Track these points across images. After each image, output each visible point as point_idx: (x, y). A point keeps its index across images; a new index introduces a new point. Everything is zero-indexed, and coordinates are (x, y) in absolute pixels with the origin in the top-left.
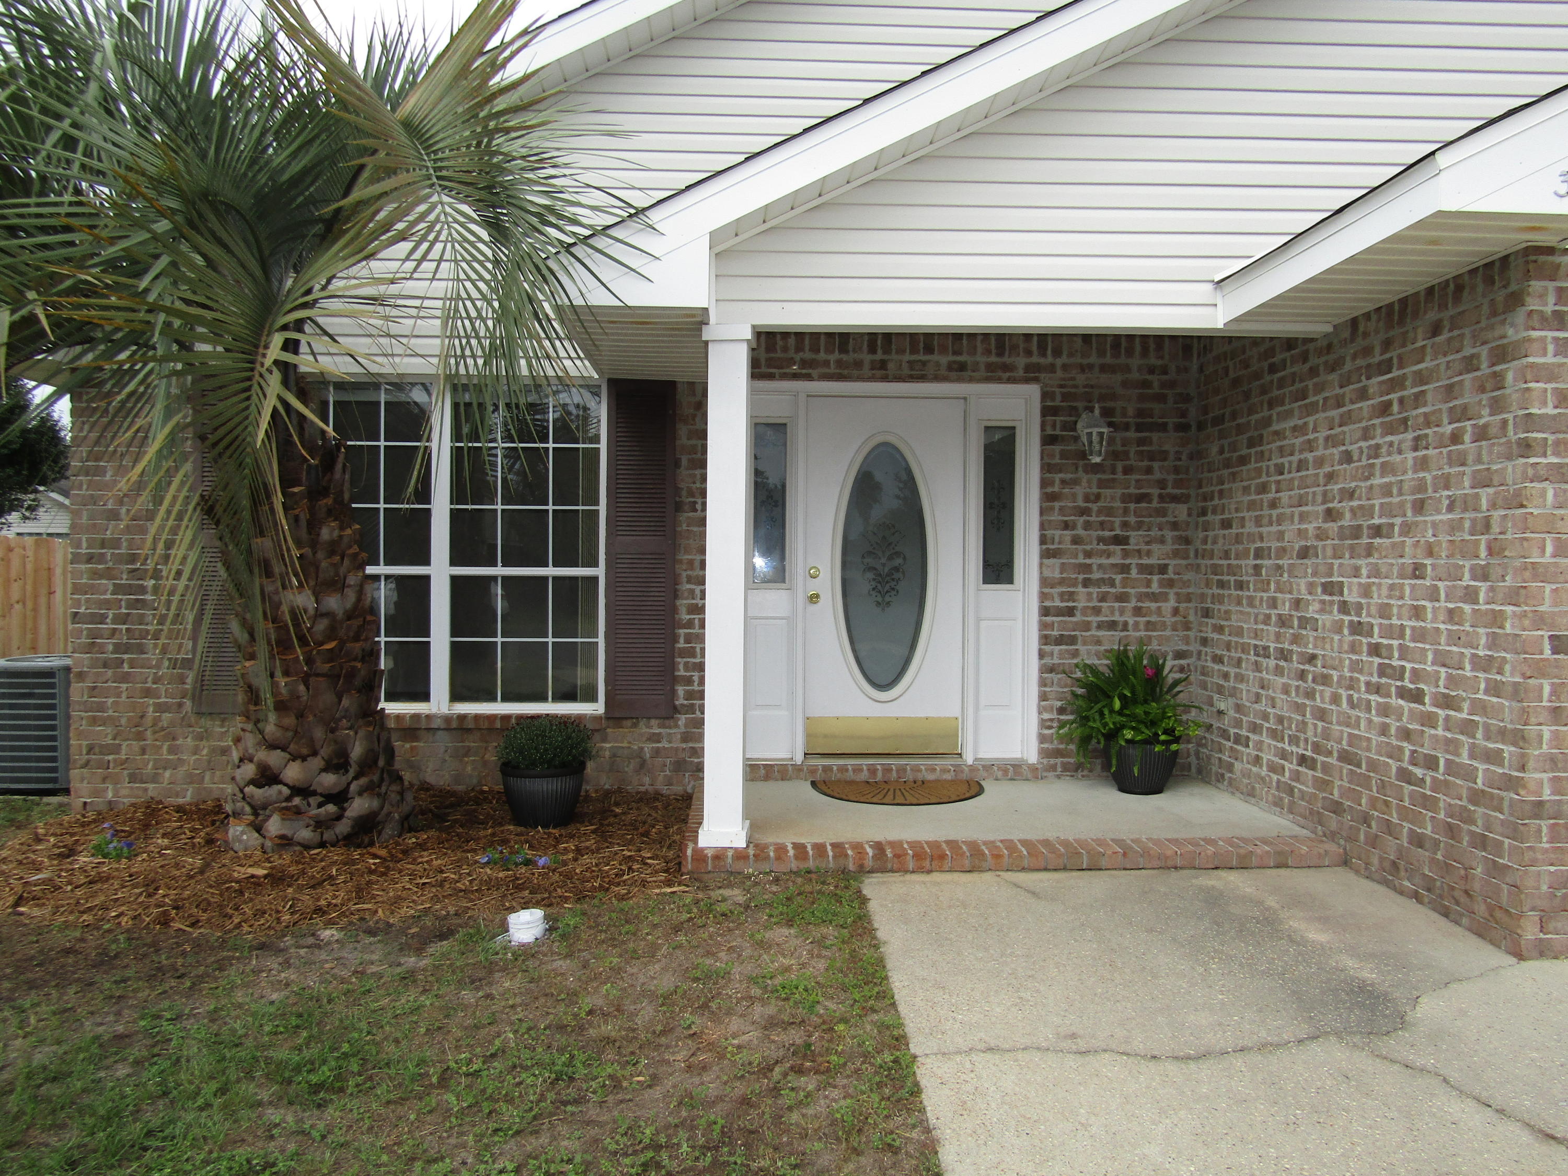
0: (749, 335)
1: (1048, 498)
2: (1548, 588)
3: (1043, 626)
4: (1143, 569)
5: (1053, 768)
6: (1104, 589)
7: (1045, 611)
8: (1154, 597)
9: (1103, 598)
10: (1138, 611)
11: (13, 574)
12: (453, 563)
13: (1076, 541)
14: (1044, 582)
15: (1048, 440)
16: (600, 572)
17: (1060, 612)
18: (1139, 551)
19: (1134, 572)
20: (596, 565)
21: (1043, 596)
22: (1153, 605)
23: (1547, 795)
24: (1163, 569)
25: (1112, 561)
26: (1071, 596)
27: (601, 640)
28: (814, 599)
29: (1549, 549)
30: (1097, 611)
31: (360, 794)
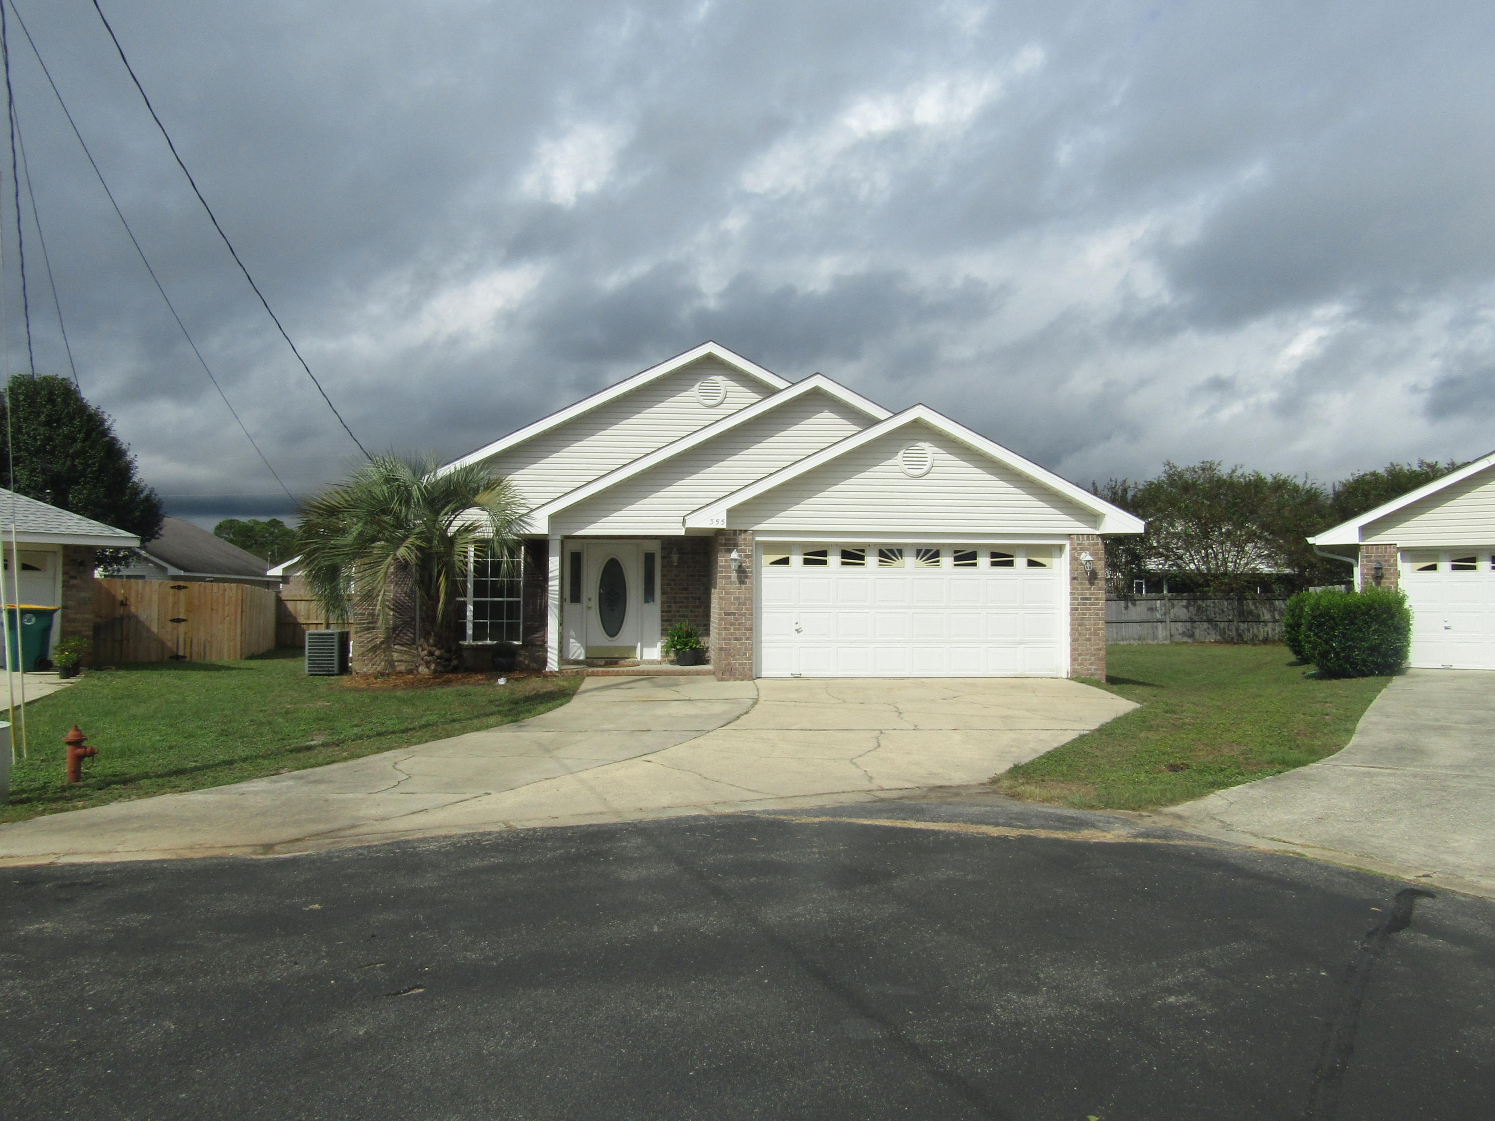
0: (560, 538)
1: (663, 576)
2: (724, 602)
3: (662, 616)
4: (693, 598)
5: (665, 661)
6: (681, 604)
7: (662, 612)
8: (697, 607)
9: (681, 607)
10: (692, 611)
11: (226, 603)
12: (474, 596)
13: (672, 589)
14: (662, 602)
15: (663, 558)
16: (521, 599)
17: (667, 612)
18: (692, 593)
19: (690, 599)
20: (519, 597)
21: (662, 607)
22: (697, 610)
23: (724, 646)
24: (699, 598)
25: (683, 596)
26: (670, 607)
27: (521, 621)
28: (589, 608)
29: (724, 593)
30: (678, 611)
31: (455, 659)
